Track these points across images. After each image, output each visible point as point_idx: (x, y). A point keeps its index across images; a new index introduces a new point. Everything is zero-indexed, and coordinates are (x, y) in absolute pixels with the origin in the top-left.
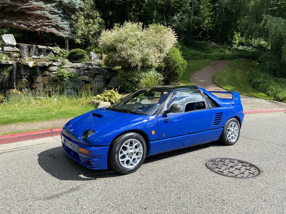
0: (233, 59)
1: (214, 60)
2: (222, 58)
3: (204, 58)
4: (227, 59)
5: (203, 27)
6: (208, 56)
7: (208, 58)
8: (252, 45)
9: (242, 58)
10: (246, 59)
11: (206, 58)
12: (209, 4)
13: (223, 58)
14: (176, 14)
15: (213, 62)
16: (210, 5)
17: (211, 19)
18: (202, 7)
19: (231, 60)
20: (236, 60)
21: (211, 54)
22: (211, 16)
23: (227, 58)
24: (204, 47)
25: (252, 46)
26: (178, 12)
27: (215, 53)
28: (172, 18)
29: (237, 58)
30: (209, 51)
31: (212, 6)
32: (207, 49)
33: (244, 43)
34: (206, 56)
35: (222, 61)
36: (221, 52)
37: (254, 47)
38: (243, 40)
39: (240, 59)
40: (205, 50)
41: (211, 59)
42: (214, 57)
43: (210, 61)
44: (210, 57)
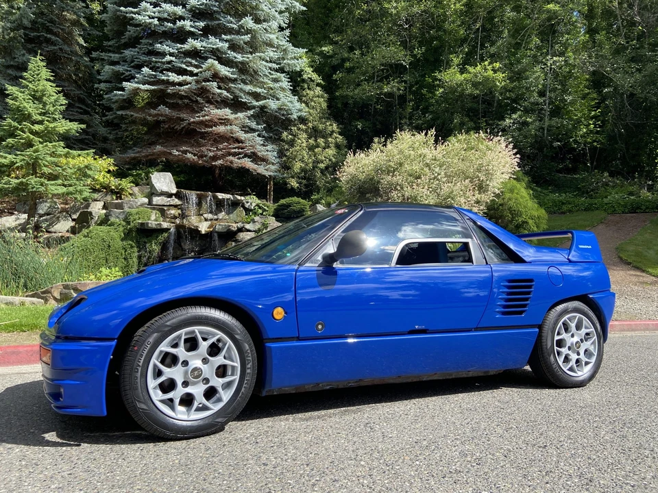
1: (614, 212)
2: (635, 209)
3: (586, 210)
4: (648, 211)
5: (575, 141)
6: (596, 204)
7: (597, 209)
11: (592, 210)
12: (587, 91)
13: (638, 208)
14: (508, 114)
15: (610, 217)
16: (589, 94)
17: (595, 125)
18: (569, 98)
21: (605, 200)
22: (595, 117)
23: (647, 208)
24: (584, 186)
26: (514, 111)
27: (615, 196)
28: (500, 123)
30: (597, 193)
31: (594, 95)
32: (592, 190)
34: (592, 204)
35: (634, 215)
36: (631, 194)
40: (587, 193)
41: (605, 210)
42: (614, 207)
44: (603, 207)
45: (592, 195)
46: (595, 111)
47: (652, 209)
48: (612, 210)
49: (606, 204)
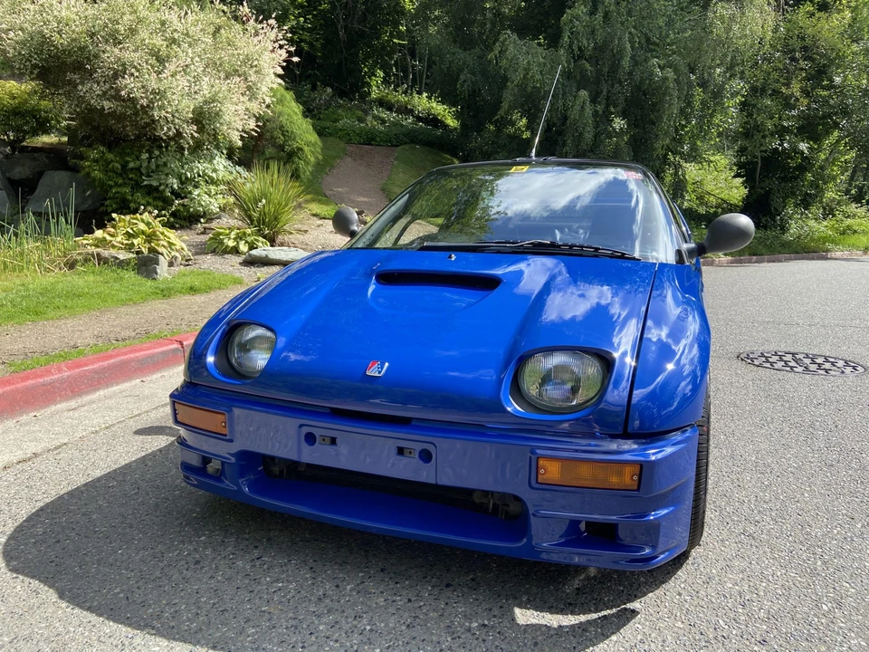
0: (397, 146)
1: (349, 142)
2: (370, 139)
4: (381, 143)
6: (328, 128)
7: (331, 135)
8: (412, 111)
9: (417, 144)
10: (427, 148)
11: (325, 136)
13: (373, 139)
15: (350, 148)
17: (306, 19)
19: (392, 146)
20: (407, 147)
21: (339, 125)
23: (381, 140)
25: (413, 116)
27: (346, 122)
29: (405, 143)
33: (393, 106)
34: (325, 128)
35: (370, 147)
36: (360, 120)
37: (419, 119)
38: (388, 94)
39: (413, 145)
40: (309, 110)
41: (339, 137)
42: (349, 135)
43: (342, 145)
44: (337, 133)
45: (315, 116)
47: (386, 142)
48: (347, 137)
49: (340, 130)
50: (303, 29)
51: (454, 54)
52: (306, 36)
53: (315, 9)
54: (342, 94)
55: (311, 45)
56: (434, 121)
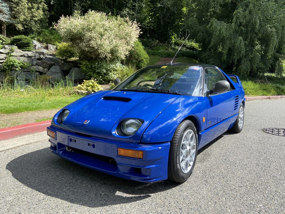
0: (178, 57)
1: (162, 57)
3: (153, 55)
5: (144, 25)
6: (156, 53)
7: (156, 55)
8: (185, 46)
9: (184, 57)
10: (188, 58)
12: (149, 3)
13: (170, 55)
14: (124, 9)
15: (161, 59)
16: (150, 5)
17: (152, 19)
18: (144, 6)
20: (180, 57)
21: (159, 52)
22: (150, 16)
23: (172, 56)
24: (150, 45)
26: (126, 7)
27: (161, 50)
28: (122, 12)
31: (152, 6)
33: (179, 44)
34: (154, 53)
35: (168, 58)
36: (166, 50)
37: (188, 48)
38: (178, 40)
39: (183, 57)
40: (151, 47)
41: (159, 55)
43: (159, 58)
44: (158, 54)
45: (153, 49)
46: (151, 13)
48: (161, 55)
49: (159, 53)
50: (151, 22)
51: (196, 27)
52: (152, 24)
53: (156, 16)
54: (162, 42)
55: (153, 27)
56: (193, 48)
